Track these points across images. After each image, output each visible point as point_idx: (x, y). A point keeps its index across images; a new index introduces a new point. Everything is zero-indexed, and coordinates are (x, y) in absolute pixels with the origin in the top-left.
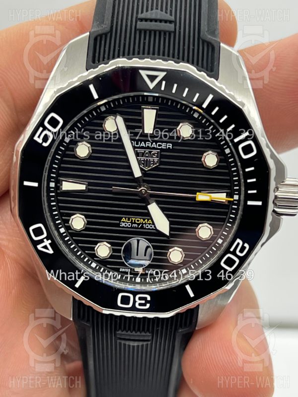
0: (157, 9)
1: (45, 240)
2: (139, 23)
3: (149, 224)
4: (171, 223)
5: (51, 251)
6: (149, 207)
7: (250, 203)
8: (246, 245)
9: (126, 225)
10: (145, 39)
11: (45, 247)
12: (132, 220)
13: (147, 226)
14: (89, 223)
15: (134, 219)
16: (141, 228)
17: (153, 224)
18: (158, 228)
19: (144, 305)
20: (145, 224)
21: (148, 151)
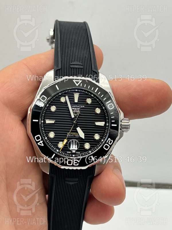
0: (76, 61)
1: (41, 141)
2: (71, 65)
3: (77, 135)
4: (85, 134)
5: (43, 145)
6: (77, 129)
7: (113, 125)
8: (112, 141)
9: (69, 135)
10: (73, 70)
11: (41, 144)
12: (71, 134)
14: (55, 135)
16: (74, 137)
17: (79, 135)
18: (80, 136)
19: (77, 164)
21: (76, 109)
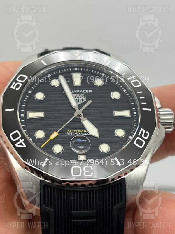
1: (20, 140)
3: (85, 132)
5: (25, 146)
7: (144, 109)
8: (147, 132)
9: (70, 134)
12: (74, 131)
13: (84, 134)
16: (80, 135)
20: (82, 132)
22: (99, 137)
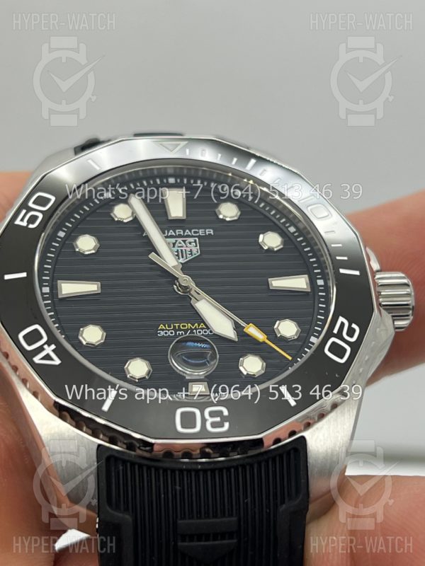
1: (46, 346)
3: (202, 329)
5: (57, 362)
7: (343, 271)
8: (354, 326)
9: (166, 333)
12: (174, 327)
14: (108, 336)
15: (177, 325)
19: (220, 425)
20: (196, 329)
21: (180, 240)
22: (237, 340)
